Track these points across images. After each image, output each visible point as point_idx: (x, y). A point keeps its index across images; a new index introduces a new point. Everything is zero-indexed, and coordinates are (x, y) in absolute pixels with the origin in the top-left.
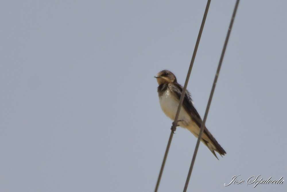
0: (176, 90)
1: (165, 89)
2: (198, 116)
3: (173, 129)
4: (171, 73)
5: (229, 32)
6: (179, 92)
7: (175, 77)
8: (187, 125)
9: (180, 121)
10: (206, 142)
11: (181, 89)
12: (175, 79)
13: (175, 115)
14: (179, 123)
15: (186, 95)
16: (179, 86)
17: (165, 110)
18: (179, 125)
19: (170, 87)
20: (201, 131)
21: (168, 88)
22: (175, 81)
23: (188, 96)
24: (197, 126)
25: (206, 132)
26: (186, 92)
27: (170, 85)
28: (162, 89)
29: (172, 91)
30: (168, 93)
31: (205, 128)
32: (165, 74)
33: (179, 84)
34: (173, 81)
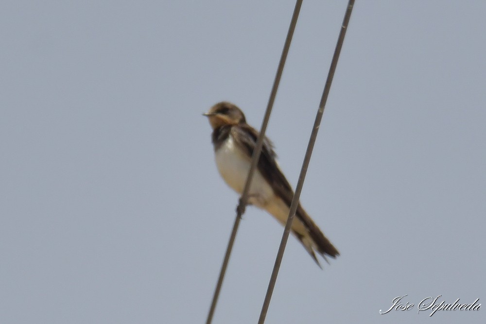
0: (245, 140)
1: (226, 137)
2: (287, 187)
3: (240, 210)
4: (234, 108)
5: (343, 32)
6: (251, 142)
7: (242, 115)
8: (264, 204)
9: (254, 195)
10: (300, 237)
11: (255, 138)
12: (240, 117)
13: (242, 185)
14: (252, 199)
15: (264, 148)
16: (250, 132)
17: (225, 176)
18: (251, 204)
19: (235, 133)
20: (291, 215)
21: (230, 136)
22: (243, 120)
23: (268, 148)
24: (284, 206)
25: (301, 215)
26: (265, 141)
27: (235, 131)
28: (220, 137)
29: (237, 140)
30: (230, 144)
31: (299, 207)
32: (223, 109)
33: (251, 128)
34: (237, 121)
